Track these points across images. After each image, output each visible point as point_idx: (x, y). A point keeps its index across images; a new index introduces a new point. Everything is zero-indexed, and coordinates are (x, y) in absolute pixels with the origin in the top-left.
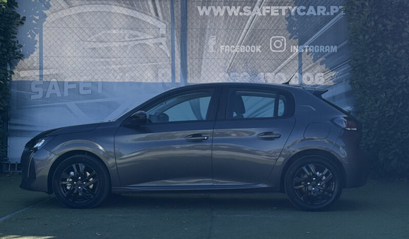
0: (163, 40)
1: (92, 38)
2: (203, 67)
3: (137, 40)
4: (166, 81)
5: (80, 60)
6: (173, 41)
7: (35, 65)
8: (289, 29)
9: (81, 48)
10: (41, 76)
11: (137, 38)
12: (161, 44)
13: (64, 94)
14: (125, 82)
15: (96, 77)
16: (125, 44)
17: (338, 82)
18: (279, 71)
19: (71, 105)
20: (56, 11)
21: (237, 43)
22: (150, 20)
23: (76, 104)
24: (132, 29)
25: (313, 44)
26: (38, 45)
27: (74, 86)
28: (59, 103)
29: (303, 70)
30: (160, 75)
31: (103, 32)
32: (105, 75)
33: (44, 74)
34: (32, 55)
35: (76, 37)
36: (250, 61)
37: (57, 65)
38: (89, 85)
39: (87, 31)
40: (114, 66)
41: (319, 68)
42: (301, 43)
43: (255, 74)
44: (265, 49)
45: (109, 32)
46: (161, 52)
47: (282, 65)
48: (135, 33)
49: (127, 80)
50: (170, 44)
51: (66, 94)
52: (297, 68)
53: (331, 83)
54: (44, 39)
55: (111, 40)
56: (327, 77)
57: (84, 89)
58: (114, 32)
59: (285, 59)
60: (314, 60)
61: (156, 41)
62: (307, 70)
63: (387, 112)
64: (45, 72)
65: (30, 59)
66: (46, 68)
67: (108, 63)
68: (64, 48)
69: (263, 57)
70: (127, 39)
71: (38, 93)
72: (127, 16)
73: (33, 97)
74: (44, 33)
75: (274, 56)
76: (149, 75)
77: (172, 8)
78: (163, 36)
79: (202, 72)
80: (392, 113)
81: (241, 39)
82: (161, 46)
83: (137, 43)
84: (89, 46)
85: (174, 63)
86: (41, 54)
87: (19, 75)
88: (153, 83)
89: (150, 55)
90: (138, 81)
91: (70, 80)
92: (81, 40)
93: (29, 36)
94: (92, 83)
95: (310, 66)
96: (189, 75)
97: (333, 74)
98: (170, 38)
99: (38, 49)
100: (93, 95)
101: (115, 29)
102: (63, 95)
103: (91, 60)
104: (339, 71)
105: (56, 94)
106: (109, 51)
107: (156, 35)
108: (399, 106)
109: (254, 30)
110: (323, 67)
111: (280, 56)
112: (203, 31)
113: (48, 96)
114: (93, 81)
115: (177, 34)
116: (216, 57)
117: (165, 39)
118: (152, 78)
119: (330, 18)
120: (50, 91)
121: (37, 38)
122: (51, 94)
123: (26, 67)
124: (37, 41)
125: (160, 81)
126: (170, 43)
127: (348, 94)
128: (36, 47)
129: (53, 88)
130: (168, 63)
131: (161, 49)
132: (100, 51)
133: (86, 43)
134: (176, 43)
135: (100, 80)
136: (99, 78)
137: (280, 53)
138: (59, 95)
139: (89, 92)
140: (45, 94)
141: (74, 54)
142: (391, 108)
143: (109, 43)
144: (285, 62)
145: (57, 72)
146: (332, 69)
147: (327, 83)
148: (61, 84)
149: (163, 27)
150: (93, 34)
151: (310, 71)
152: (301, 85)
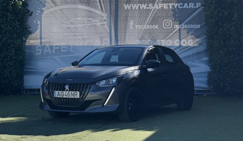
0: (105, 23)
1: (67, 22)
2: (126, 37)
3: (91, 23)
4: (106, 45)
5: (61, 34)
6: (110, 23)
7: (38, 37)
8: (174, 15)
9: (62, 28)
10: (41, 43)
12: (104, 25)
14: (85, 46)
15: (70, 43)
16: (85, 25)
17: (201, 44)
18: (168, 39)
19: (57, 58)
20: (48, 8)
21: (145, 23)
22: (98, 12)
23: (59, 57)
24: (89, 17)
25: (187, 24)
26: (39, 27)
27: (58, 48)
28: (50, 57)
29: (181, 38)
30: (104, 42)
31: (73, 19)
32: (74, 42)
33: (42, 41)
34: (36, 32)
35: (59, 22)
36: (152, 34)
37: (49, 37)
38: (66, 47)
39: (65, 19)
40: (79, 37)
41: (190, 37)
42: (180, 24)
43: (155, 40)
44: (161, 27)
45: (76, 19)
46: (104, 29)
47: (170, 35)
48: (91, 19)
49: (86, 45)
50: (109, 25)
51: (54, 52)
52: (178, 37)
53: (197, 45)
54: (42, 23)
55: (78, 23)
56: (195, 42)
57: (64, 49)
58: (79, 19)
59: (171, 33)
60: (188, 33)
61: (101, 23)
62: (183, 38)
63: (224, 61)
64: (43, 40)
65: (35, 34)
66: (44, 39)
67: (76, 36)
68: (53, 28)
69: (159, 31)
70: (86, 22)
71: (39, 52)
72: (86, 10)
73: (37, 54)
74: (42, 20)
75: (165, 31)
76: (98, 42)
77: (110, 5)
78: (105, 20)
79: (126, 40)
80: (227, 61)
81: (147, 21)
82: (104, 26)
83: (91, 24)
84: (66, 27)
85: (111, 35)
86: (41, 31)
87: (29, 42)
88: (100, 46)
89: (98, 31)
90: (92, 45)
91: (56, 45)
92: (62, 23)
93: (35, 22)
94: (68, 46)
95: (185, 36)
96: (119, 42)
97: (198, 40)
98: (109, 22)
99: (40, 29)
100: (68, 53)
101: (80, 17)
102: (52, 53)
103: (67, 34)
104: (201, 38)
105: (48, 52)
106: (76, 29)
107: (101, 20)
108: (231, 57)
109: (154, 17)
110: (193, 36)
111: (169, 31)
112: (127, 17)
113: (44, 53)
114: (68, 45)
115: (113, 19)
116: (134, 32)
117: (106, 22)
118: (99, 43)
119: (196, 9)
120: (45, 51)
121: (39, 23)
122: (46, 52)
123: (33, 38)
124: (39, 24)
125: (104, 45)
126: (109, 24)
127: (206, 51)
128: (38, 28)
129: (47, 49)
130: (108, 35)
131: (105, 28)
132: (72, 30)
133: (64, 25)
134: (112, 24)
135: (71, 45)
136: (71, 44)
137: (169, 29)
138: (50, 52)
139: (66, 51)
140: (43, 52)
141: (58, 31)
142: (226, 58)
143: (76, 25)
144: (172, 34)
145: (49, 40)
146: (197, 37)
147: (194, 45)
148: (51, 47)
149: (105, 16)
150: (68, 20)
151: (185, 38)
152: (180, 46)
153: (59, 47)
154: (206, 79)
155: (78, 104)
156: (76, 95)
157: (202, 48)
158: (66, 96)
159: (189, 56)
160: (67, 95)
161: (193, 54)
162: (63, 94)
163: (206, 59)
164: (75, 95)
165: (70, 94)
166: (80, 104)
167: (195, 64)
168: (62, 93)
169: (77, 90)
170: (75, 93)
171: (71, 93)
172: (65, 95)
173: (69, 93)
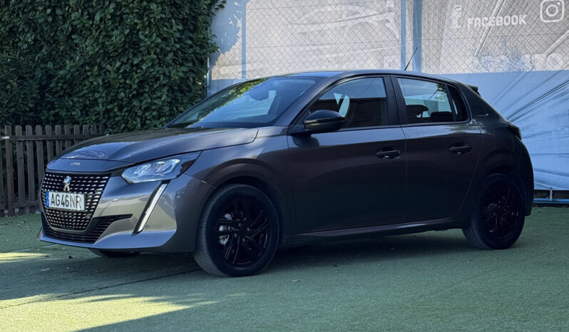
0: (390, 16)
1: (302, 19)
2: (443, 51)
3: (357, 18)
5: (288, 49)
6: (403, 16)
7: (237, 59)
9: (289, 34)
10: (244, 72)
11: (357, 16)
12: (388, 21)
16: (343, 24)
18: (554, 51)
21: (492, 13)
24: (351, 4)
26: (240, 33)
30: (386, 65)
31: (316, 11)
33: (247, 69)
34: (233, 47)
35: (283, 20)
36: (509, 39)
37: (262, 58)
39: (297, 11)
40: (328, 56)
43: (516, 57)
44: (533, 18)
45: (323, 10)
46: (388, 33)
47: (558, 41)
48: (357, 8)
50: (400, 22)
54: (247, 25)
55: (326, 20)
58: (329, 9)
59: (562, 34)
61: (381, 18)
64: (248, 67)
65: (231, 51)
66: (249, 63)
67: (321, 52)
68: (270, 35)
69: (529, 31)
70: (344, 17)
74: (247, 17)
75: (546, 30)
76: (372, 65)
78: (390, 10)
79: (442, 59)
81: (497, 7)
82: (388, 25)
83: (357, 22)
84: (299, 31)
85: (405, 47)
86: (244, 44)
87: (219, 72)
89: (373, 38)
92: (290, 23)
93: (231, 22)
96: (423, 63)
98: (400, 13)
99: (241, 39)
101: (330, 5)
103: (301, 49)
106: (322, 36)
107: (381, 10)
111: (555, 29)
115: (409, 6)
116: (462, 36)
117: (393, 14)
121: (240, 24)
123: (227, 63)
124: (239, 28)
126: (400, 19)
128: (238, 37)
130: (398, 46)
131: (388, 29)
132: (312, 37)
133: (295, 27)
134: (407, 19)
137: (555, 24)
141: (282, 42)
143: (322, 25)
144: (563, 37)
145: (261, 66)
150: (304, 14)
155: (83, 226)
158: (64, 204)
160: (65, 202)
164: (77, 202)
165: (70, 200)
166: (86, 226)
169: (80, 191)
170: (77, 197)
172: (61, 203)
173: (67, 198)
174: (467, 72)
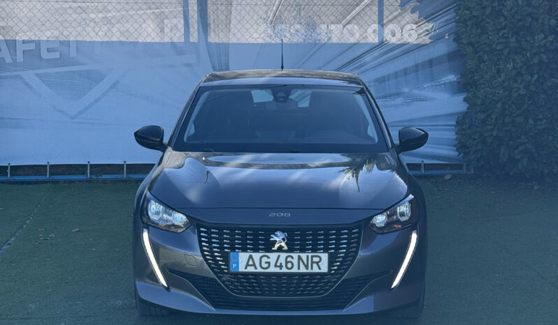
2: (232, 17)
4: (175, 40)
13: (16, 59)
14: (113, 42)
15: (65, 33)
17: (437, 39)
18: (349, 23)
19: (29, 75)
23: (36, 74)
27: (32, 47)
28: (9, 74)
29: (385, 22)
30: (166, 30)
32: (79, 29)
36: (304, 8)
38: (57, 45)
40: (93, 16)
41: (409, 17)
43: (312, 26)
47: (354, 13)
49: (115, 39)
51: (20, 58)
52: (376, 18)
53: (427, 40)
56: (421, 31)
57: (49, 50)
59: (357, 5)
60: (402, 5)
62: (390, 21)
63: (514, 90)
67: (84, 11)
69: (324, 1)
75: (341, 1)
76: (150, 30)
79: (232, 26)
80: (522, 92)
85: (188, 11)
88: (155, 43)
90: (132, 39)
91: (25, 38)
94: (61, 42)
95: (396, 13)
97: (430, 26)
100: (63, 61)
102: (14, 60)
104: (439, 21)
105: (4, 58)
108: (533, 80)
110: (416, 16)
111: (350, 1)
114: (62, 38)
118: (153, 35)
125: (167, 40)
127: (451, 57)
130: (179, 10)
135: (72, 39)
136: (72, 35)
138: (8, 60)
139: (56, 55)
142: (521, 83)
144: (358, 9)
145: (3, 24)
146: (428, 18)
147: (420, 41)
148: (11, 44)
151: (395, 21)
152: (382, 43)
153: (34, 44)
154: (452, 135)
155: (320, 290)
156: (315, 265)
157: (442, 49)
158: (281, 267)
159: (406, 71)
160: (284, 264)
161: (416, 66)
162: (269, 263)
163: (452, 78)
164: (312, 262)
165: (295, 261)
166: (327, 290)
167: (423, 93)
168: (265, 259)
169: (320, 249)
170: (312, 257)
171: (300, 258)
172: (276, 266)
173: (289, 259)
174: (260, 41)
